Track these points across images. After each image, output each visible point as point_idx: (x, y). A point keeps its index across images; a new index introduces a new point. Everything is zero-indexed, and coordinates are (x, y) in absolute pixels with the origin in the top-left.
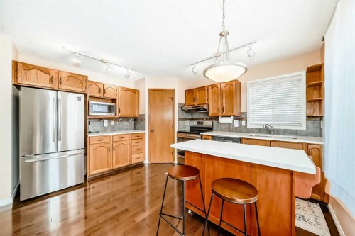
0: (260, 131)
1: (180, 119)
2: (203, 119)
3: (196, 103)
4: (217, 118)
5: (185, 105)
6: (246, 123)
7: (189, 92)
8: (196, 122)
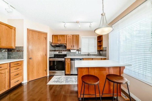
0: (85, 55)
1: (50, 51)
2: (61, 51)
3: (59, 43)
4: (69, 50)
5: (52, 43)
6: (81, 52)
7: (55, 36)
8: (58, 52)
